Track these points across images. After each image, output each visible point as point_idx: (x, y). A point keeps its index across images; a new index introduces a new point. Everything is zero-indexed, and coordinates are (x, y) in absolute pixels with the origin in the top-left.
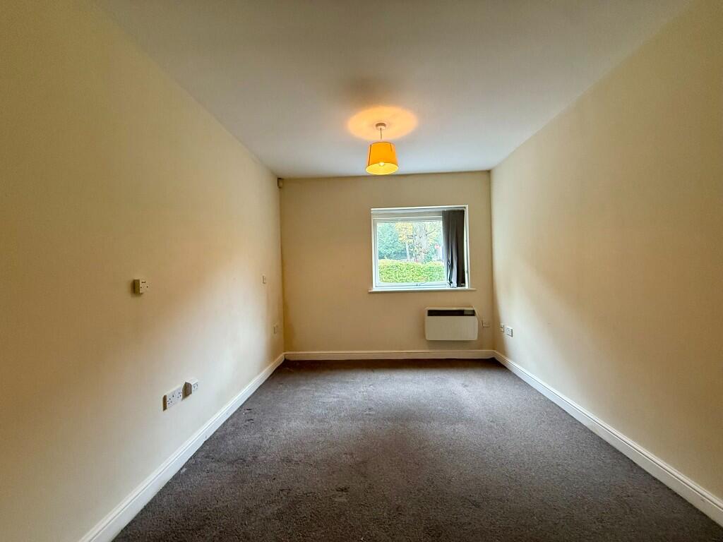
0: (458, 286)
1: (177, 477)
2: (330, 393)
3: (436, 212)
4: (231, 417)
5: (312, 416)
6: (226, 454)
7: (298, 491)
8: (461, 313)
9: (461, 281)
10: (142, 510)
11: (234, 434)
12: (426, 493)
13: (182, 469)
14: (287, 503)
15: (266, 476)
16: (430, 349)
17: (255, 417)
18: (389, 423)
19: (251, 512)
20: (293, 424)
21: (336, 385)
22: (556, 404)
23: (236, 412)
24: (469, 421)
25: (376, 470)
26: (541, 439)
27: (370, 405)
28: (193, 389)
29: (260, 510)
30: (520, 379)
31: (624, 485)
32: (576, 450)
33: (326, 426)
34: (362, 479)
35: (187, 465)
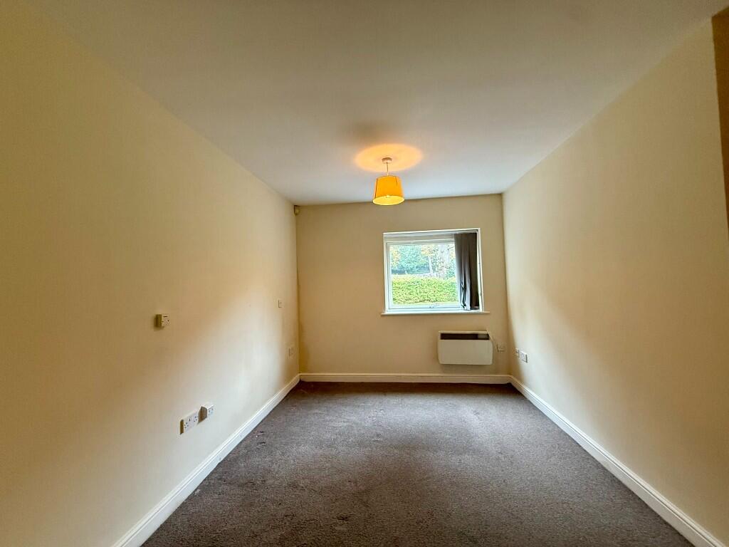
0: (471, 309)
1: (191, 498)
2: (340, 417)
3: (447, 235)
4: (244, 440)
5: (321, 441)
6: (237, 476)
7: (301, 517)
8: (475, 337)
9: (474, 303)
10: (158, 529)
11: (246, 456)
12: (425, 526)
13: (196, 490)
14: (289, 530)
15: (273, 501)
16: (444, 372)
17: (267, 440)
18: (396, 451)
19: (256, 536)
20: (302, 449)
21: (347, 409)
22: (569, 436)
23: (249, 434)
24: (475, 451)
25: (378, 499)
26: (549, 474)
27: (378, 432)
28: (208, 413)
29: (265, 535)
30: (535, 408)
31: (631, 529)
32: (584, 487)
33: (334, 452)
34: (364, 508)
35: (201, 486)
